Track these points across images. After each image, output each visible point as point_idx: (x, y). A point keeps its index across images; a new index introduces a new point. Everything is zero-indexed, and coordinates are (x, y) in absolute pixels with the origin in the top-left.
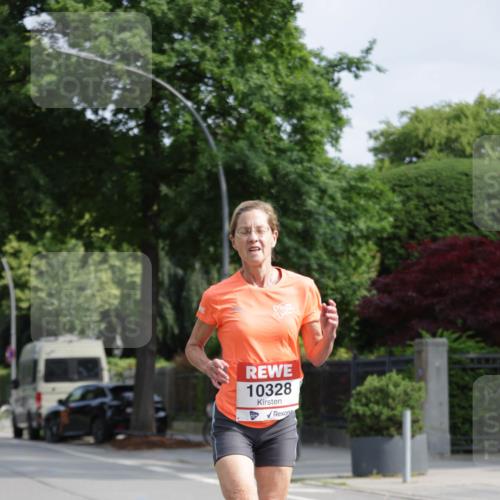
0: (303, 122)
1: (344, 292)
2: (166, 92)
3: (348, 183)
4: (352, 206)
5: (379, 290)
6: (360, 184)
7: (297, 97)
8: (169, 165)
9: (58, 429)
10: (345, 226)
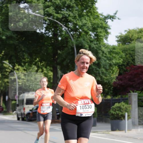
0: (97, 33)
1: (109, 80)
2: (60, 25)
3: (110, 50)
4: (111, 56)
5: (118, 80)
6: (113, 50)
7: (96, 26)
8: (60, 45)
9: (30, 118)
10: (109, 62)
